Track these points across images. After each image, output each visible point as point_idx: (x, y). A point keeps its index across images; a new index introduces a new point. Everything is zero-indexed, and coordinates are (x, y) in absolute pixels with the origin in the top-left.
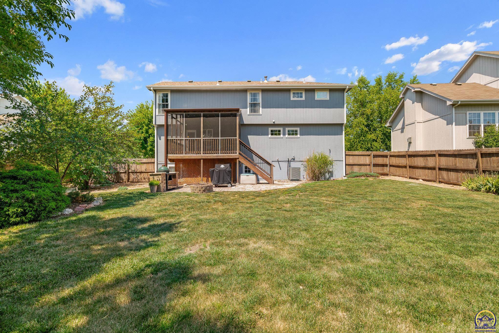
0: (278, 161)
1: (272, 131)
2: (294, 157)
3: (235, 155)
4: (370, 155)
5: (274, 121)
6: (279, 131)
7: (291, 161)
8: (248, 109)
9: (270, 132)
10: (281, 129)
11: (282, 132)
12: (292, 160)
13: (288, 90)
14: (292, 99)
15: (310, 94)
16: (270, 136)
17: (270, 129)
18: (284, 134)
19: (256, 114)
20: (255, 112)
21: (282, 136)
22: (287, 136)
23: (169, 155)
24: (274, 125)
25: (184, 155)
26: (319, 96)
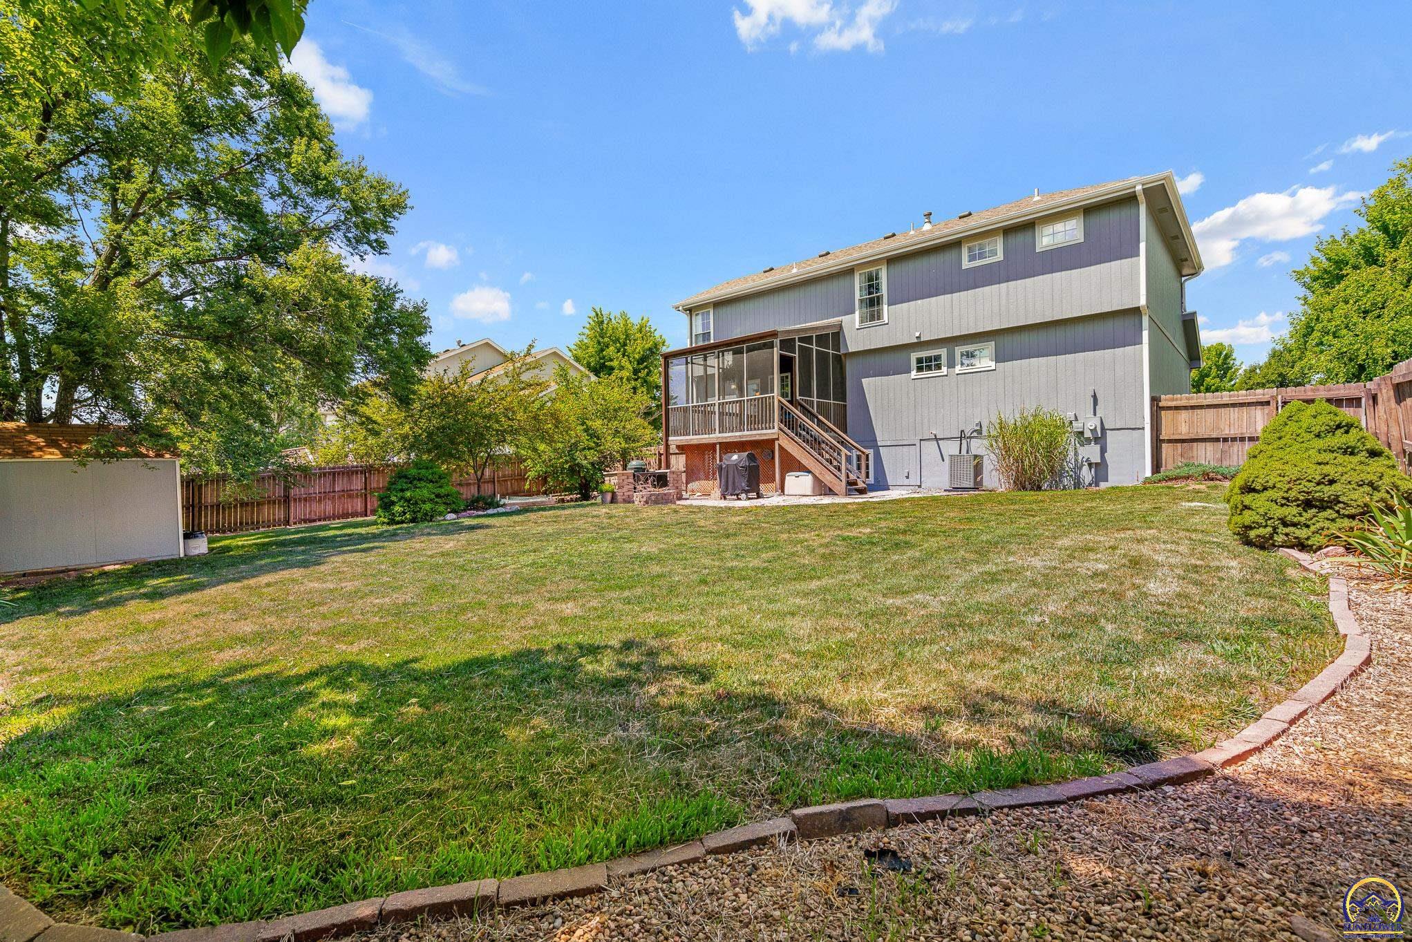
0: (936, 439)
1: (919, 361)
2: (977, 425)
3: (770, 432)
4: (1268, 403)
5: (917, 334)
6: (938, 358)
7: (970, 438)
8: (857, 313)
9: (914, 364)
10: (943, 352)
11: (944, 360)
12: (975, 434)
13: (956, 244)
14: (966, 264)
15: (1019, 239)
16: (914, 374)
17: (914, 356)
18: (951, 365)
19: (876, 322)
20: (872, 318)
21: (944, 370)
22: (958, 369)
23: (670, 438)
24: (920, 345)
25: (691, 437)
26: (1049, 238)
